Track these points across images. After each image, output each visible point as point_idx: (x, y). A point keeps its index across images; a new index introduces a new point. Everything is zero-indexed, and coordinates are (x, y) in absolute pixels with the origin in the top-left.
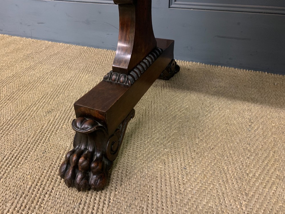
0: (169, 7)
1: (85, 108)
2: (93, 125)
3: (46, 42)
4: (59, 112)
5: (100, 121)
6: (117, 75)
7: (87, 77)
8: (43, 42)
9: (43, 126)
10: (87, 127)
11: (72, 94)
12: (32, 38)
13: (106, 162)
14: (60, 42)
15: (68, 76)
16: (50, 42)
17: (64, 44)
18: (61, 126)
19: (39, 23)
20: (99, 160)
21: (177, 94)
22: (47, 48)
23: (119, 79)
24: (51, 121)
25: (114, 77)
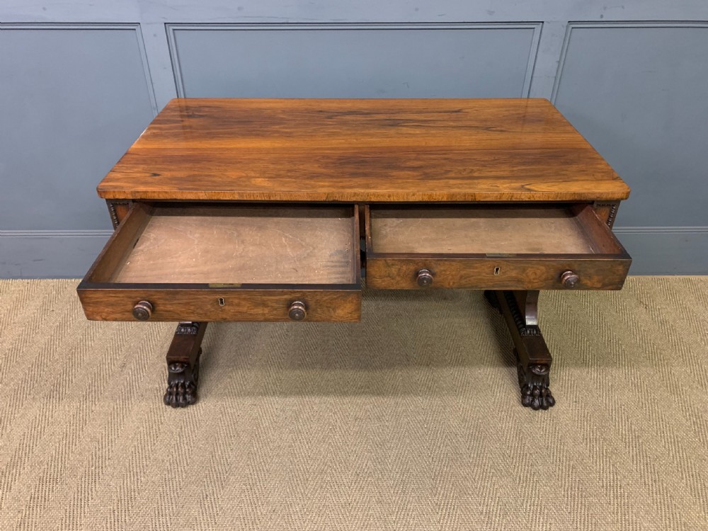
1: (174, 358)
2: (182, 367)
3: (49, 280)
5: (185, 363)
10: (179, 369)
12: (22, 278)
13: (193, 387)
19: (35, 261)
20: (189, 386)
25: (183, 330)
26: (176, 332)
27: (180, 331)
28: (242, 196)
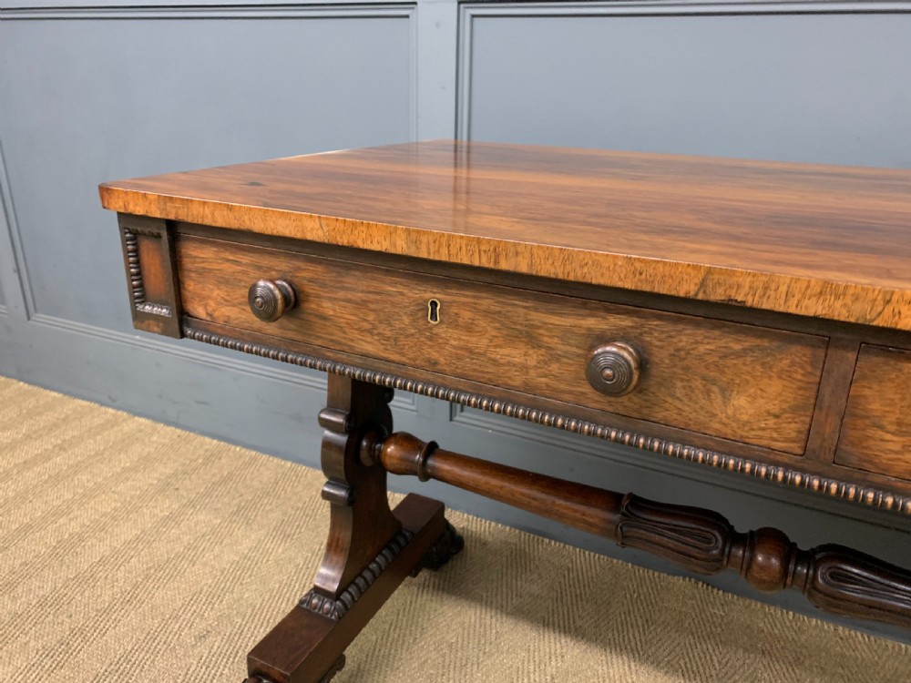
0: (451, 420)
3: (207, 440)
4: (219, 638)
6: (319, 599)
7: (280, 550)
8: (200, 438)
9: (189, 670)
11: (246, 595)
12: (177, 425)
14: (236, 443)
15: (244, 546)
16: (215, 441)
17: (243, 450)
18: (220, 670)
19: (198, 402)
21: (445, 608)
22: (207, 460)
23: (322, 606)
24: (204, 658)
25: (315, 601)
26: (301, 602)
27: (309, 602)
28: (417, 243)
